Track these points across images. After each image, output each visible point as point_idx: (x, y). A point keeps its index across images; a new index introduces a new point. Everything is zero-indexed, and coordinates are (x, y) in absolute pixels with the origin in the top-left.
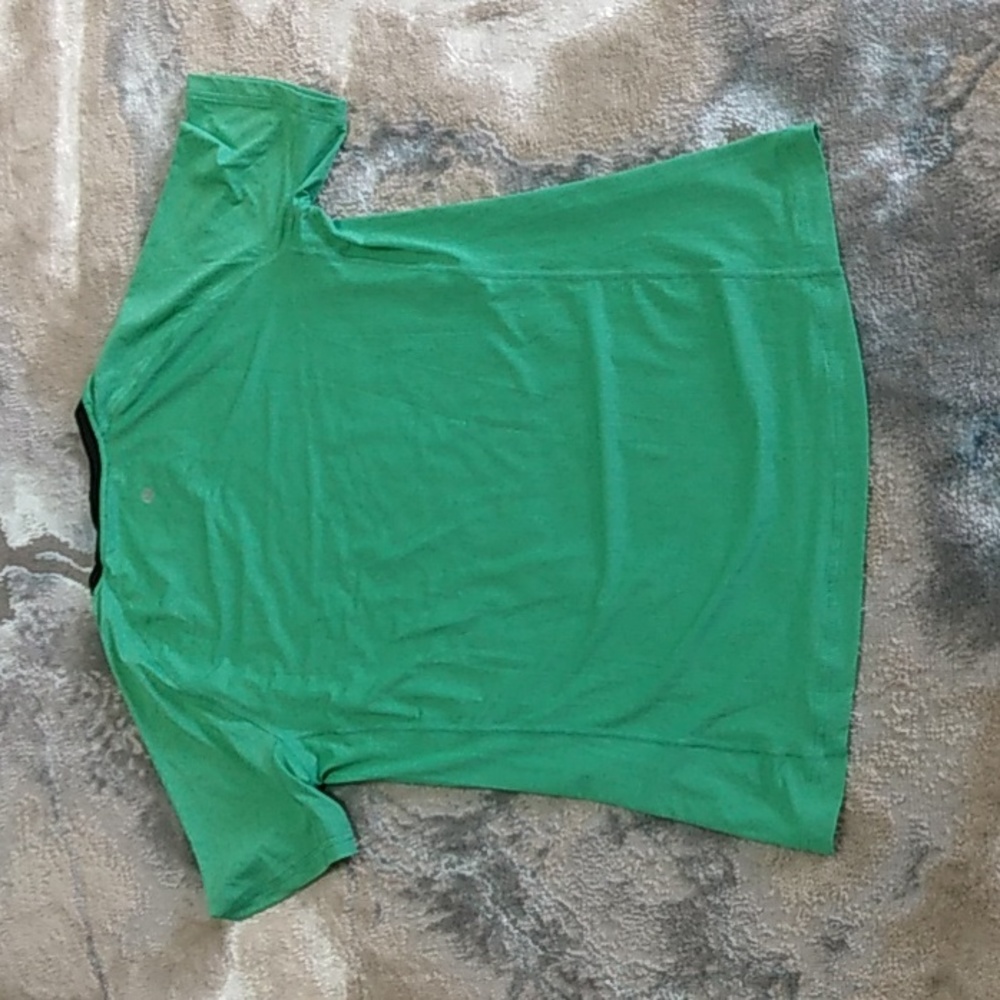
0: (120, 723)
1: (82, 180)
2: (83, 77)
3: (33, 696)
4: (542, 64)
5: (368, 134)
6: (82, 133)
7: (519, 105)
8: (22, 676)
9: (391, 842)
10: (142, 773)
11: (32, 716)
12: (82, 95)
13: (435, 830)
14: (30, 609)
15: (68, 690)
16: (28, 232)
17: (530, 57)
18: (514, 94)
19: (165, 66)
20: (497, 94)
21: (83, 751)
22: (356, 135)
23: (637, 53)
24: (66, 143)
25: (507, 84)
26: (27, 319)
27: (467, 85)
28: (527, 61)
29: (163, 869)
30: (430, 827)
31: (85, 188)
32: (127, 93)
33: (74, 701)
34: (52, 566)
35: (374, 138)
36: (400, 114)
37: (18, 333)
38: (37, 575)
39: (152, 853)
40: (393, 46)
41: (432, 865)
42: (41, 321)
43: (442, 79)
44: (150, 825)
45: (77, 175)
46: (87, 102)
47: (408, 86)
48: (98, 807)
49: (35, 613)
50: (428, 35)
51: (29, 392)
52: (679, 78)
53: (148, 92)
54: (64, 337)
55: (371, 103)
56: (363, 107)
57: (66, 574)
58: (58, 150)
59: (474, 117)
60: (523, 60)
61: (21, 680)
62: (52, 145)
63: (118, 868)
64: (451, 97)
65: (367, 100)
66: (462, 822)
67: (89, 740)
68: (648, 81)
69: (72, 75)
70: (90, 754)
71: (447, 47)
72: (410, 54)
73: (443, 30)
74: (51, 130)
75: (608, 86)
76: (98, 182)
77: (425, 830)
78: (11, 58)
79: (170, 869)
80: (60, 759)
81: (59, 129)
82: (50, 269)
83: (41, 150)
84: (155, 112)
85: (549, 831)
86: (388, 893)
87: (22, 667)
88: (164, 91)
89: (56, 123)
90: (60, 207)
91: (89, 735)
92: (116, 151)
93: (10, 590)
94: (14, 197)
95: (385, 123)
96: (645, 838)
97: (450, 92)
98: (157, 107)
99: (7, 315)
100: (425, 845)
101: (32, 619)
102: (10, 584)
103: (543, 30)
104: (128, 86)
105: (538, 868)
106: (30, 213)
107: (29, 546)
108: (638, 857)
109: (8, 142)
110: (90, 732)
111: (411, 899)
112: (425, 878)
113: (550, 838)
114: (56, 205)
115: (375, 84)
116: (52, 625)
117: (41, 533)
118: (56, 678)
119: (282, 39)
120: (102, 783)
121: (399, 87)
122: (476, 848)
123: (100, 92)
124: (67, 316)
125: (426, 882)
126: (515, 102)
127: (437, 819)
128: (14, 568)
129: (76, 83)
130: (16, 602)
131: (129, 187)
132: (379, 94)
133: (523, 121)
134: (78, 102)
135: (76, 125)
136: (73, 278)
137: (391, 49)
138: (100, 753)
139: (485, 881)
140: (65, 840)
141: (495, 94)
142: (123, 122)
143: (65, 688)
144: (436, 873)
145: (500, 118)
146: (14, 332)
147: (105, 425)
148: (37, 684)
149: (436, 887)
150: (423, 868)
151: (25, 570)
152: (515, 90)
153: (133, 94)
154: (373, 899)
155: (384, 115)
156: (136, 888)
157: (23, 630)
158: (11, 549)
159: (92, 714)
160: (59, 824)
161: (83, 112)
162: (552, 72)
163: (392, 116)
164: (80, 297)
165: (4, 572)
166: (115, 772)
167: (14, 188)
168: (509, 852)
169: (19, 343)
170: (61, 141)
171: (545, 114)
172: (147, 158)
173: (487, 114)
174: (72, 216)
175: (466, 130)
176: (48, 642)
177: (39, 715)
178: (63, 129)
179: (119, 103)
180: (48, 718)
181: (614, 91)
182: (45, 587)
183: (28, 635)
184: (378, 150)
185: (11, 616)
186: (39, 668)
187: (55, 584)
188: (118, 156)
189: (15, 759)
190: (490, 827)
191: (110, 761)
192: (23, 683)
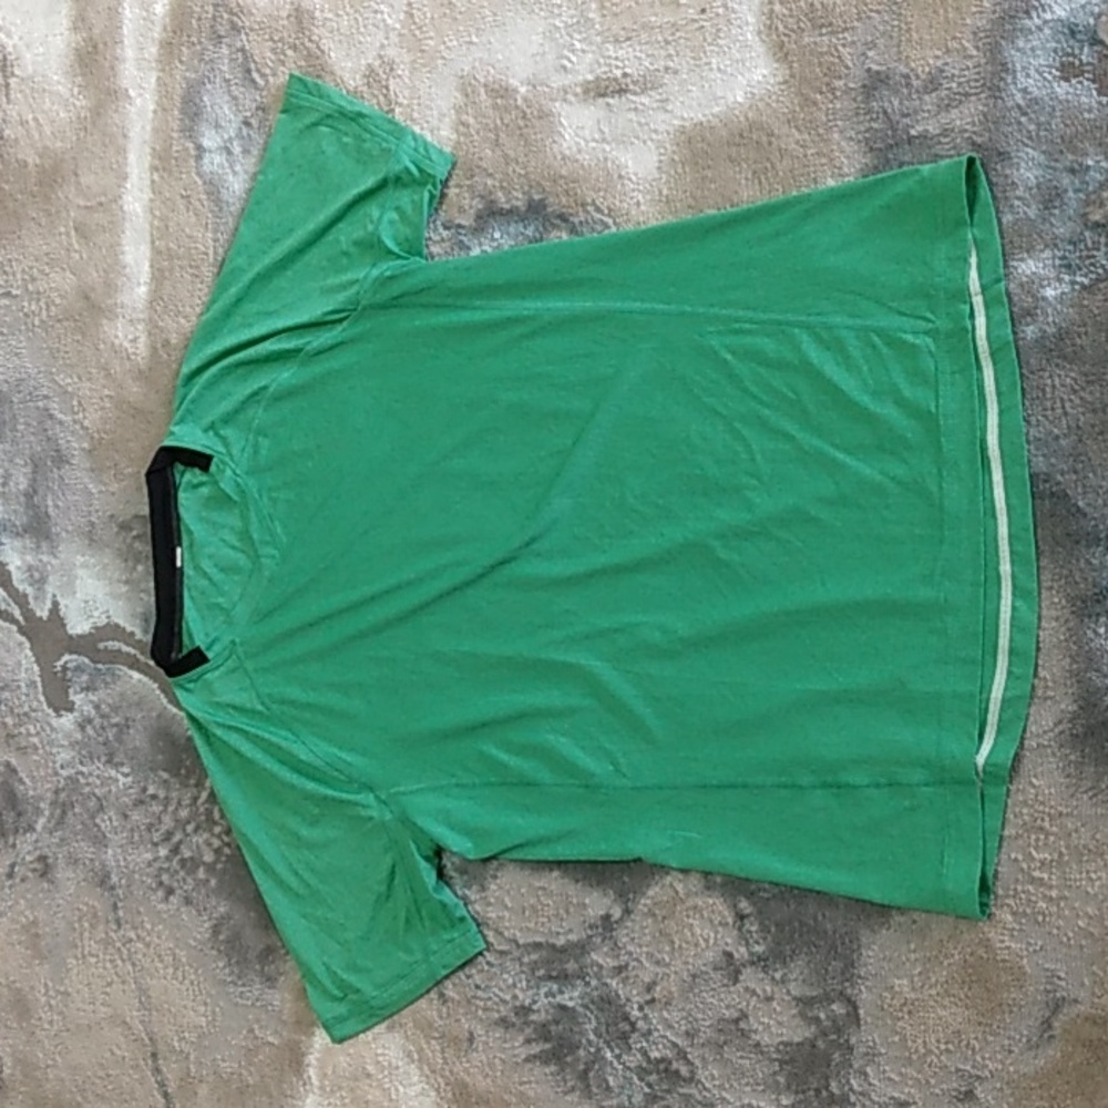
0: (190, 828)
1: (153, 242)
2: (155, 130)
3: (94, 795)
4: (666, 149)
5: (472, 211)
6: (154, 193)
7: (639, 191)
8: (82, 773)
9: (486, 968)
10: (213, 882)
11: (93, 817)
12: (154, 149)
13: (534, 957)
14: (91, 702)
15: (131, 791)
16: (93, 295)
17: (652, 140)
18: (634, 178)
19: (247, 123)
20: (616, 176)
21: (149, 856)
22: (459, 212)
23: (770, 143)
24: (136, 200)
25: (627, 167)
26: (91, 389)
27: (582, 165)
28: (649, 143)
29: (236, 984)
30: (529, 954)
31: (156, 252)
32: (205, 151)
33: (139, 803)
34: (115, 657)
35: (479, 217)
36: (507, 191)
37: (80, 404)
38: (100, 666)
39: (224, 967)
40: (502, 119)
41: (530, 993)
42: (106, 392)
43: (555, 158)
44: (221, 937)
45: (148, 239)
46: (160, 158)
47: (517, 163)
48: (165, 916)
49: (97, 707)
50: (540, 110)
51: (92, 470)
52: (815, 172)
53: (229, 152)
54: (132, 411)
55: (476, 179)
56: (468, 182)
57: (131, 667)
58: (126, 208)
59: (589, 200)
60: (645, 142)
61: (80, 777)
62: (120, 202)
63: (187, 982)
64: (565, 178)
65: (472, 176)
66: (563, 950)
67: (156, 845)
68: (781, 173)
69: (143, 127)
70: (155, 860)
71: (560, 123)
72: (520, 128)
73: (557, 104)
74: (119, 186)
75: (738, 176)
76: (171, 245)
77: (523, 956)
78: (74, 105)
79: (244, 985)
80: (122, 863)
81: (128, 186)
82: (116, 337)
83: (109, 204)
84: (235, 173)
85: (658, 963)
86: (481, 1020)
87: (81, 763)
88: (246, 151)
89: (125, 177)
90: (128, 270)
91: (155, 840)
92: (191, 214)
93: (70, 680)
94: (77, 256)
95: (492, 202)
96: (761, 975)
97: (564, 172)
98: (238, 168)
99: (69, 384)
100: (523, 972)
101: (93, 712)
102: (69, 674)
103: (666, 111)
104: (206, 143)
105: (648, 1003)
106: (95, 275)
107: (90, 634)
108: (754, 993)
109: (70, 196)
110: (156, 837)
111: (507, 1028)
112: (523, 1007)
113: (658, 970)
114: (125, 267)
115: (481, 159)
116: (115, 720)
117: (103, 621)
118: (120, 777)
119: (378, 104)
120: (170, 892)
121: (507, 164)
122: (579, 977)
123: (175, 148)
124: (134, 390)
125: (524, 1011)
126: (635, 187)
127: (538, 946)
128: (74, 657)
129: (147, 137)
130: (76, 693)
131: (207, 254)
132: (485, 170)
133: (643, 208)
134: (149, 158)
135: (147, 182)
136: (142, 347)
137: (498, 122)
138: (168, 859)
139: (589, 1014)
140: (129, 950)
141: (612, 178)
142: (200, 183)
143: (131, 787)
144: (535, 1002)
145: (617, 203)
146: (75, 403)
148: (98, 782)
149: (533, 1017)
150: (521, 996)
151: (87, 661)
152: (636, 174)
153: (210, 151)
154: (466, 1026)
155: (491, 193)
156: (206, 1004)
157: (82, 725)
158: (71, 637)
159: (159, 819)
160: (122, 932)
161: (154, 169)
162: (676, 158)
163: (500, 194)
164: (150, 369)
165: (61, 662)
166: (184, 880)
167: (76, 247)
168: (614, 984)
169: (81, 415)
170: (130, 199)
171: (668, 202)
172: (227, 223)
173: (604, 198)
174: (142, 281)
175: (581, 214)
176: (111, 738)
177: (101, 815)
178: (132, 186)
179: (196, 162)
180: (110, 819)
181: (743, 182)
182: (109, 679)
183: (89, 730)
184: (483, 229)
185: (70, 708)
186: (101, 766)
187: (119, 676)
188: (193, 219)
189: (74, 861)
190: (594, 956)
191: (178, 868)
192: (82, 781)
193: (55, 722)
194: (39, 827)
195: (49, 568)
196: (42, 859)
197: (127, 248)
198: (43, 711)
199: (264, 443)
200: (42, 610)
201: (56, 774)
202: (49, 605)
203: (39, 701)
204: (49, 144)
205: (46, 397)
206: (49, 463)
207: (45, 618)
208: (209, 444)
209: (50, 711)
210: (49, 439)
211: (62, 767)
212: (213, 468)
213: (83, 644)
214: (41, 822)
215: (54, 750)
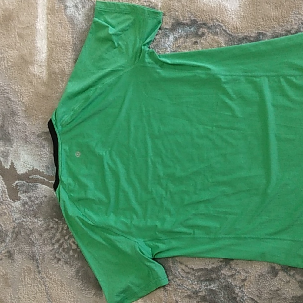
0: (67, 238)
1: (48, 39)
3: (29, 228)
5: (170, 24)
6: (48, 22)
7: (232, 14)
8: (24, 221)
9: (181, 278)
10: (76, 256)
11: (29, 236)
12: (48, 7)
13: (199, 273)
14: (27, 196)
15: (44, 226)
16: (25, 57)
18: (230, 10)
20: (224, 10)
21: (51, 248)
22: (165, 24)
24: (41, 25)
25: (228, 7)
26: (25, 90)
27: (212, 7)
29: (85, 290)
30: (198, 273)
31: (49, 42)
32: (68, 7)
33: (46, 230)
34: (37, 181)
35: (173, 25)
36: (183, 17)
37: (21, 95)
38: (30, 184)
39: (81, 285)
41: (199, 286)
42: (31, 90)
43: (201, 5)
44: (80, 274)
45: (46, 37)
46: (50, 10)
47: (187, 7)
48: (57, 268)
49: (30, 198)
51: (26, 117)
52: (298, 6)
53: (77, 7)
54: (42, 96)
55: (171, 13)
56: (168, 14)
57: (43, 184)
58: (37, 28)
59: (215, 18)
61: (23, 223)
62: (35, 26)
63: (66, 291)
64: (205, 11)
65: (170, 12)
66: (211, 270)
67: (53, 244)
68: (285, 6)
70: (53, 250)
74: (35, 20)
75: (269, 8)
76: (55, 39)
77: (195, 273)
79: (89, 290)
80: (40, 251)
81: (38, 20)
82: (35, 71)
83: (31, 27)
84: (80, 14)
85: (247, 273)
86: (180, 296)
87: (24, 218)
88: (83, 7)
89: (37, 18)
90: (39, 48)
91: (53, 242)
92: (63, 28)
93: (19, 190)
94: (19, 44)
95: (178, 20)
96: (285, 274)
97: (205, 9)
98: (80, 13)
99: (16, 88)
100: (196, 279)
101: (28, 200)
102: (18, 187)
104: (68, 4)
105: (242, 286)
106: (26, 51)
107: (26, 173)
108: (282, 281)
109: (16, 25)
110: (54, 241)
111: (190, 298)
112: (196, 291)
113: (247, 275)
114: (37, 48)
115: (173, 6)
116: (36, 202)
117: (31, 168)
118: (39, 222)
120: (59, 260)
121: (183, 7)
122: (217, 279)
123: (56, 7)
124: (42, 89)
125: (196, 292)
126: (231, 13)
127: (201, 270)
128: (20, 181)
129: (45, 3)
130: (21, 194)
131: (69, 42)
132: (175, 9)
133: (234, 20)
134: (46, 10)
135: (45, 19)
136: (45, 75)
138: (58, 249)
139: (221, 291)
140: (43, 281)
141: (222, 10)
142: (66, 18)
143: (43, 225)
144: (200, 289)
145: (225, 19)
146: (19, 94)
147: (60, 128)
148: (30, 224)
149: (200, 294)
150: (195, 287)
151: (25, 182)
153: (70, 7)
154: (175, 299)
155: (177, 17)
156: (74, 298)
157: (24, 205)
158: (19, 175)
159: (55, 235)
160: (41, 275)
161: (48, 14)
162: (246, 3)
163: (181, 17)
164: (48, 82)
165: (15, 183)
166: (64, 256)
167: (19, 42)
168: (230, 281)
169: (21, 99)
170: (39, 25)
171: (243, 17)
172: (77, 31)
173: (220, 17)
174: (44, 52)
175: (211, 22)
176: (35, 208)
177: (32, 235)
178: (40, 20)
179: (65, 11)
180: (35, 237)
181: (271, 10)
182: (34, 188)
183: (26, 206)
184: (175, 30)
185: (19, 199)
186: (32, 218)
187: (38, 187)
188: (64, 30)
189: (21, 252)
190: (222, 272)
191: (62, 251)
192: (24, 224)
193: (13, 204)
194: (7, 241)
195: (10, 151)
196: (9, 252)
197: (38, 41)
198: (8, 200)
200: (7, 166)
201: (14, 222)
202: (10, 164)
203: (6, 197)
204: (7, 7)
205: (7, 93)
206: (9, 116)
207: (8, 169)
209: (11, 201)
210: (9, 107)
211: (16, 220)
213: (26, 177)
214: (8, 239)
215: (13, 214)
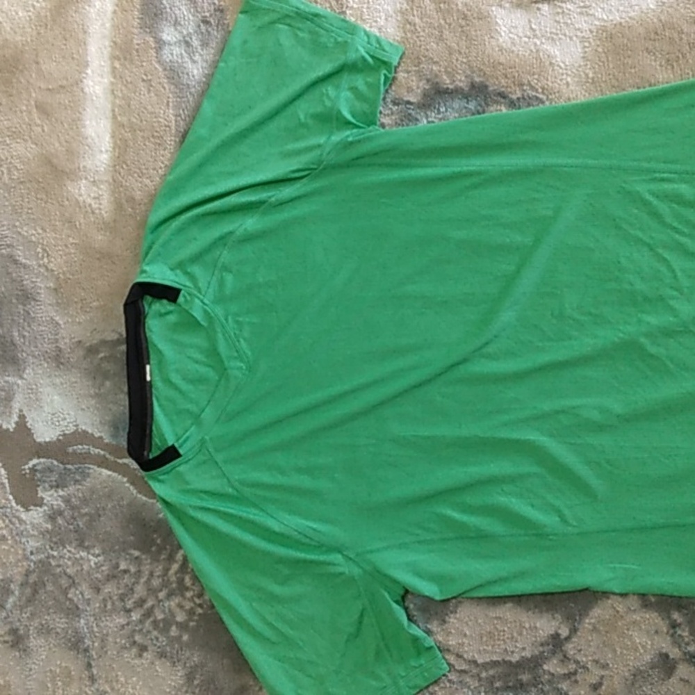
0: (161, 595)
1: (114, 117)
2: (115, 27)
3: (65, 574)
4: (589, 43)
5: (419, 91)
6: (115, 77)
7: (567, 74)
8: (54, 557)
9: (448, 685)
10: (185, 638)
11: (65, 592)
12: (115, 43)
13: (491, 672)
14: (61, 496)
15: (104, 568)
16: (55, 161)
17: (576, 36)
18: (562, 65)
19: (206, 22)
20: (547, 63)
21: (123, 621)
22: (408, 92)
23: (681, 39)
24: (97, 84)
25: (556, 57)
26: (55, 239)
27: (518, 55)
28: (575, 38)
30: (487, 671)
31: (118, 125)
32: (164, 42)
33: (111, 577)
34: (85, 458)
35: (425, 95)
37: (44, 250)
38: (69, 466)
40: (445, 20)
42: (71, 240)
43: (493, 49)
44: (196, 682)
45: (109, 114)
46: (120, 49)
47: (460, 53)
48: (139, 669)
49: (68, 500)
50: (480, 12)
51: (58, 304)
53: (188, 44)
54: (98, 256)
55: (422, 66)
56: (414, 68)
57: (100, 466)
58: (86, 90)
59: (526, 82)
60: (571, 38)
61: (51, 560)
62: (80, 85)
64: (503, 65)
65: (419, 63)
66: (519, 665)
67: (128, 611)
68: (690, 61)
69: (103, 25)
70: (128, 624)
71: (497, 23)
72: (462, 27)
73: (494, 8)
74: (80, 72)
75: (653, 63)
76: (133, 119)
77: (481, 672)
78: (34, 6)
80: (96, 629)
81: (89, 71)
82: (81, 195)
83: (72, 87)
84: (194, 62)
85: (602, 668)
87: (52, 549)
88: (205, 44)
89: (87, 65)
90: (90, 140)
91: (128, 607)
92: (152, 94)
93: (39, 480)
94: (39, 129)
95: (437, 83)
97: (502, 60)
98: (197, 57)
99: (33, 235)
100: (481, 685)
101: (63, 505)
102: (39, 475)
103: (588, 15)
104: (165, 37)
106: (57, 145)
107: (59, 440)
108: (686, 683)
109: (31, 81)
110: (130, 604)
113: (604, 673)
114: (87, 138)
115: (427, 50)
116: (85, 510)
117: (72, 429)
118: (91, 557)
119: (331, 7)
120: (143, 649)
121: (451, 54)
122: (533, 685)
123: (135, 42)
124: (99, 238)
126: (565, 71)
127: (495, 664)
128: (42, 460)
129: (107, 32)
130: (45, 490)
131: (168, 126)
132: (432, 59)
133: (571, 87)
134: (109, 49)
135: (107, 69)
136: (106, 203)
137: (442, 22)
138: (141, 622)
141: (542, 64)
142: (161, 70)
143: (102, 565)
145: (550, 84)
146: (39, 250)
151: (55, 463)
152: (564, 63)
155: (436, 76)
157: (52, 517)
158: (40, 444)
159: (132, 589)
160: (96, 686)
161: (114, 58)
162: (600, 50)
163: (445, 77)
164: (115, 221)
165: (31, 464)
166: (157, 639)
167: (39, 122)
168: (565, 688)
169: (46, 260)
170: (91, 83)
171: (593, 82)
172: (188, 101)
173: (538, 80)
174: (103, 149)
175: (518, 92)
176: (81, 526)
177: (73, 590)
178: (93, 72)
179: (157, 53)
180: (82, 593)
181: (658, 67)
182: (78, 477)
183: (60, 521)
184: (430, 105)
185: (39, 503)
186: (73, 550)
187: (88, 474)
188: (155, 98)
189: (45, 631)
190: (545, 667)
191: (151, 628)
192: (53, 563)
193: (23, 516)
194: (8, 606)
195: (15, 387)
196: (14, 631)
197: (88, 122)
198: (12, 507)
199: (229, 278)
200: (9, 423)
201: (26, 558)
202: (15, 418)
203: (7, 499)
204: (8, 37)
205: (8, 246)
206: (14, 301)
207: (11, 430)
208: (177, 280)
209: (19, 507)
210: (13, 281)
211: (32, 553)
212: (181, 299)
213: (58, 449)
214: (11, 600)
215: (24, 540)
